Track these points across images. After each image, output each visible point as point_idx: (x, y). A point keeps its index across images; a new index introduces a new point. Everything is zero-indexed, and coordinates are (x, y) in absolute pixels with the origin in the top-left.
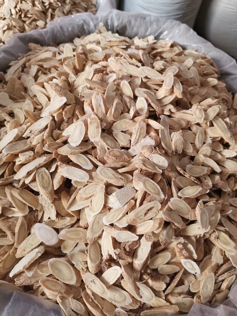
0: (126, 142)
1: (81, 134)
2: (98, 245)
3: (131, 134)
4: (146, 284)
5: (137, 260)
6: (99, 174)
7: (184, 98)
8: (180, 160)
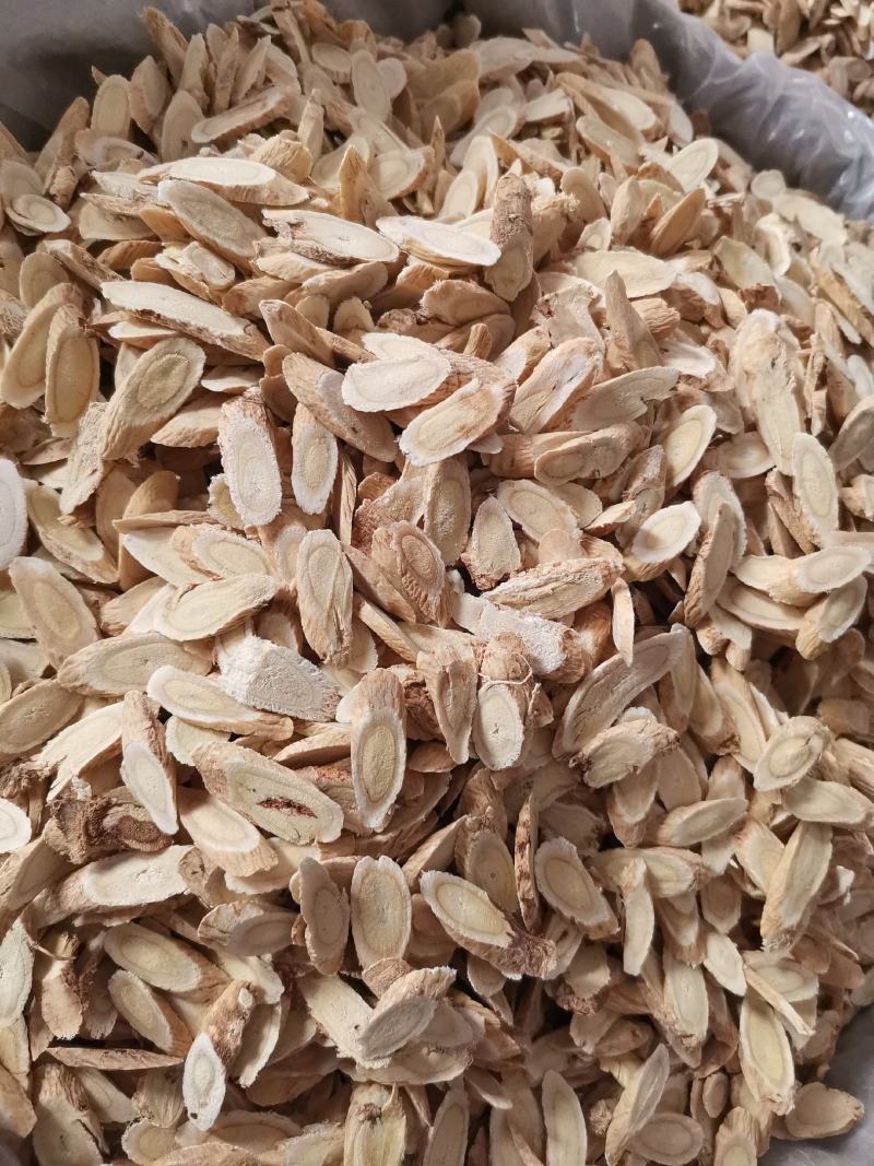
0: (488, 564)
1: (402, 392)
2: (74, 710)
3: (528, 563)
4: (40, 964)
5: (94, 876)
6: (303, 546)
7: (816, 668)
8: (567, 798)
